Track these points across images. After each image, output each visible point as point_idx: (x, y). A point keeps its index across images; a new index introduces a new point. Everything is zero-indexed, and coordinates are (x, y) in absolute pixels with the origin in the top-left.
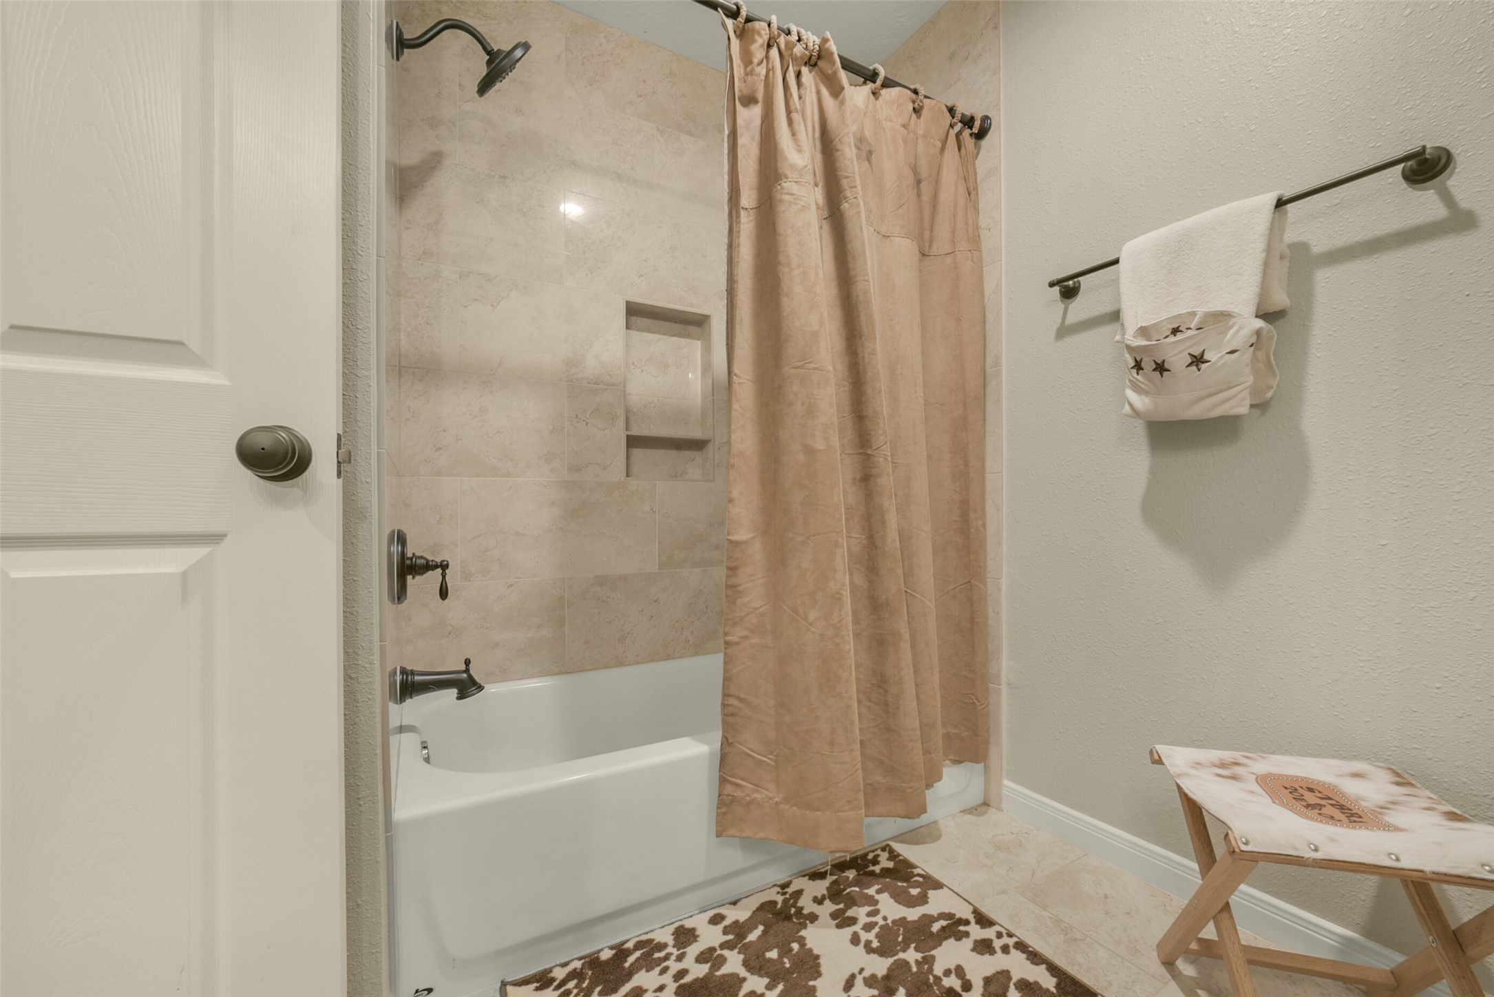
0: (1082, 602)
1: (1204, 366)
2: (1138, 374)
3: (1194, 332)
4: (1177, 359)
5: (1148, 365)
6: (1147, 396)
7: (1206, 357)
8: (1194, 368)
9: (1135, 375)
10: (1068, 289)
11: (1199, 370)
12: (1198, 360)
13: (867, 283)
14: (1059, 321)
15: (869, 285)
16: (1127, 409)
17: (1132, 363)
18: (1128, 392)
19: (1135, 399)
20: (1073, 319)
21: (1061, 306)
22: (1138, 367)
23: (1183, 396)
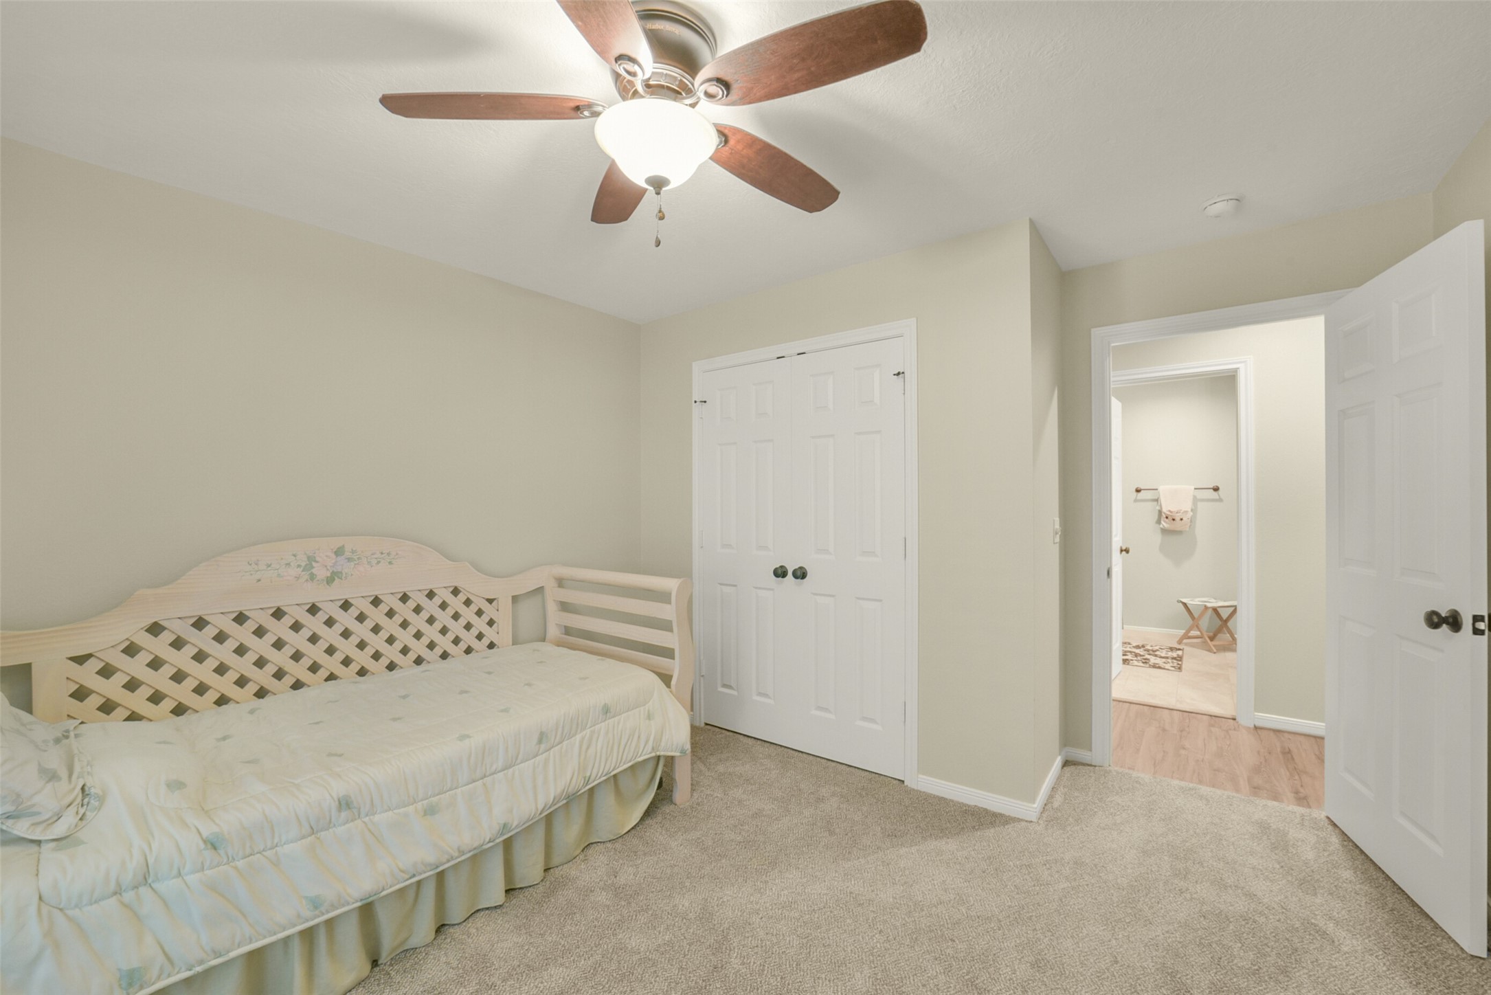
1: (1184, 521)
3: (1182, 514)
4: (1178, 519)
5: (1170, 518)
6: (1169, 524)
7: (1184, 519)
8: (1181, 521)
10: (1138, 491)
12: (1181, 519)
14: (1135, 496)
16: (1161, 526)
17: (1165, 516)
18: (1162, 522)
19: (1165, 524)
20: (1138, 498)
21: (1135, 493)
22: (1167, 518)
23: (1178, 526)
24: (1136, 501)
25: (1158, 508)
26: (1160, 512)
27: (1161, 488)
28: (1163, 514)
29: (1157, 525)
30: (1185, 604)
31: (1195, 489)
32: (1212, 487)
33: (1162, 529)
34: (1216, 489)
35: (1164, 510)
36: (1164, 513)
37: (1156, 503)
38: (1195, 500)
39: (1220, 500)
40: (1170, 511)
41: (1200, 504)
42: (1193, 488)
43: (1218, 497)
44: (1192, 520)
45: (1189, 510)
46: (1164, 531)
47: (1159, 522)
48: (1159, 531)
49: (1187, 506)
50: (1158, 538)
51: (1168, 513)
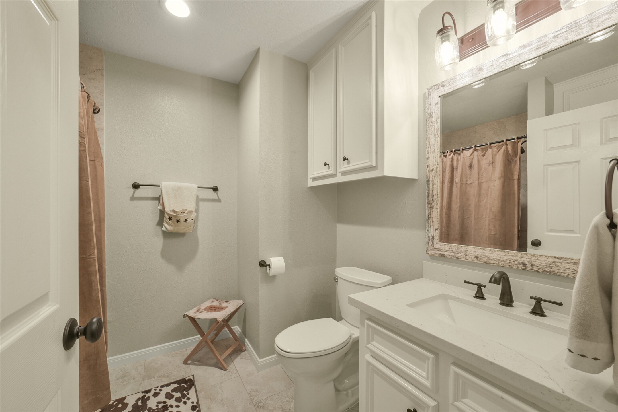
0: (141, 284)
1: (187, 222)
2: (170, 221)
3: (186, 214)
4: (182, 220)
5: (174, 219)
6: (172, 227)
7: (188, 220)
8: (185, 222)
9: (169, 221)
10: (136, 186)
11: (186, 222)
12: (186, 220)
13: (88, 182)
14: (132, 195)
15: (89, 183)
16: (164, 229)
17: (168, 217)
18: (165, 224)
19: (167, 226)
20: (136, 195)
21: (132, 190)
22: (170, 219)
23: (181, 228)
24: (133, 198)
25: (160, 207)
26: (162, 213)
27: (164, 185)
28: (166, 215)
29: (159, 228)
30: (193, 320)
31: (198, 188)
32: (212, 186)
33: (163, 231)
34: (215, 189)
35: (167, 210)
36: (168, 214)
37: (157, 202)
38: (198, 200)
39: (219, 200)
40: (174, 211)
41: (201, 203)
42: (196, 186)
43: (217, 198)
44: (195, 221)
45: (193, 210)
46: (167, 235)
47: (160, 223)
48: (161, 234)
49: (191, 206)
50: (159, 242)
51: (172, 213)
